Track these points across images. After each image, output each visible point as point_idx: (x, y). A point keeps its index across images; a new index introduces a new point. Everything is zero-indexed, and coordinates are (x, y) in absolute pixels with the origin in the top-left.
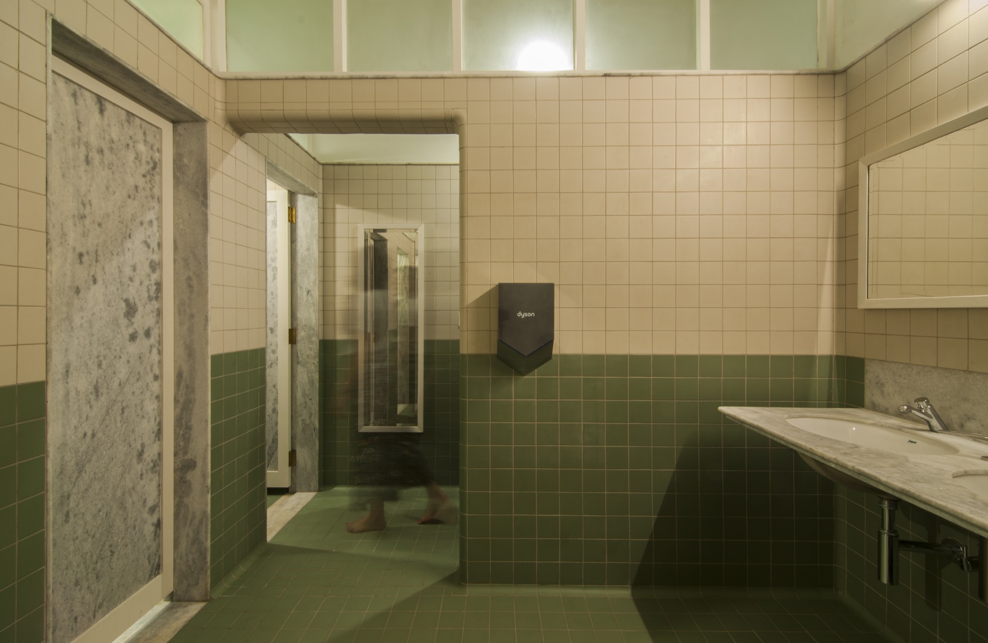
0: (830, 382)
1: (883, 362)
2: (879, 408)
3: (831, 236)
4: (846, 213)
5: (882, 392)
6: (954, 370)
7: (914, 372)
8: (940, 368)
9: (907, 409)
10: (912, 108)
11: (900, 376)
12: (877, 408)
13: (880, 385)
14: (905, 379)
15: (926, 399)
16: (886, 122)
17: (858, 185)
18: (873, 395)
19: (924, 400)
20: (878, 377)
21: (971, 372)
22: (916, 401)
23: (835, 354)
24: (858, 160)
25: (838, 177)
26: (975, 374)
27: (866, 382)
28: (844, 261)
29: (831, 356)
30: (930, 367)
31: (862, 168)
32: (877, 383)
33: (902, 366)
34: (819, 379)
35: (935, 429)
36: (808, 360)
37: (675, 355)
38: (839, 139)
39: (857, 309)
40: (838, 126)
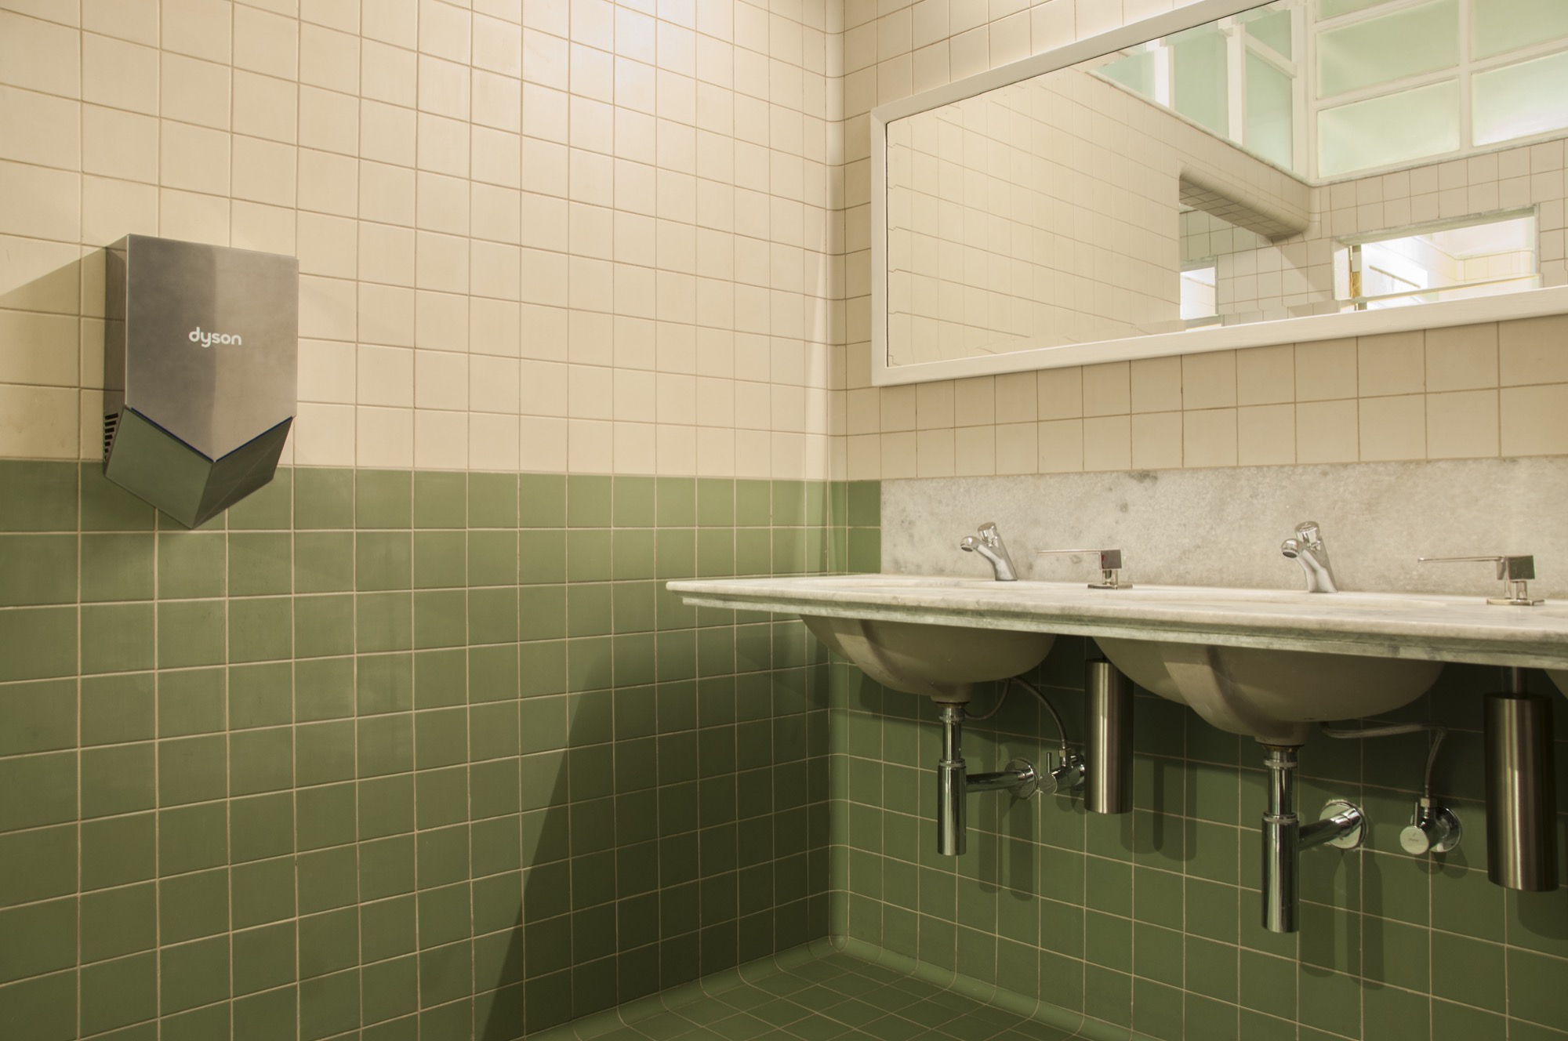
0: (824, 532)
1: (911, 482)
2: (906, 567)
3: (822, 249)
4: (845, 209)
5: (911, 536)
6: (1019, 475)
7: (962, 490)
8: (1000, 476)
9: (972, 543)
10: (951, 34)
11: (940, 502)
12: (903, 569)
13: (907, 524)
14: (948, 505)
15: (994, 524)
16: (913, 51)
17: (870, 157)
18: (895, 546)
19: (989, 528)
20: (904, 510)
21: (1042, 475)
22: (979, 530)
23: (830, 479)
24: (869, 112)
25: (828, 142)
26: (1048, 477)
27: (884, 522)
28: (843, 299)
29: (825, 483)
30: (986, 477)
31: (876, 126)
32: (903, 522)
33: (942, 484)
34: (809, 526)
35: (1002, 576)
36: (794, 487)
37: (566, 474)
38: (832, 68)
39: (869, 388)
40: (832, 44)
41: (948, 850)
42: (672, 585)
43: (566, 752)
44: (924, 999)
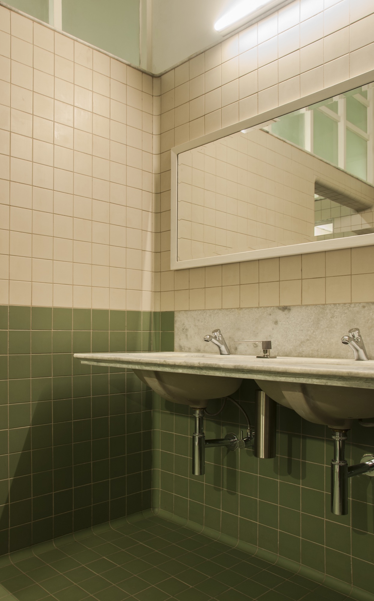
0: (150, 334)
1: (187, 312)
2: (184, 349)
3: (150, 211)
4: (161, 193)
5: (187, 335)
6: (232, 309)
7: (208, 315)
8: (224, 309)
9: (209, 338)
10: (205, 114)
11: (199, 320)
12: (183, 350)
13: (185, 330)
14: (202, 322)
15: (219, 330)
16: (189, 122)
17: (170, 170)
18: (180, 340)
19: (217, 331)
20: (184, 324)
21: (241, 308)
22: (213, 332)
23: (153, 311)
24: (171, 150)
25: (154, 163)
26: (244, 309)
27: (176, 329)
28: (159, 232)
29: (151, 312)
30: (218, 309)
31: (173, 155)
32: (183, 329)
33: (200, 313)
34: (143, 331)
35: (223, 353)
36: (137, 314)
37: (31, 306)
38: (156, 131)
39: (170, 271)
40: (156, 120)
41: (197, 473)
42: (76, 355)
43: (30, 427)
44: (189, 538)
